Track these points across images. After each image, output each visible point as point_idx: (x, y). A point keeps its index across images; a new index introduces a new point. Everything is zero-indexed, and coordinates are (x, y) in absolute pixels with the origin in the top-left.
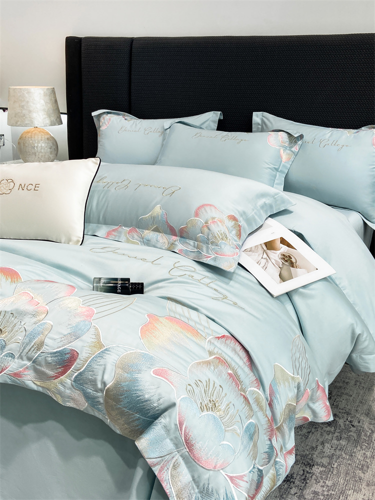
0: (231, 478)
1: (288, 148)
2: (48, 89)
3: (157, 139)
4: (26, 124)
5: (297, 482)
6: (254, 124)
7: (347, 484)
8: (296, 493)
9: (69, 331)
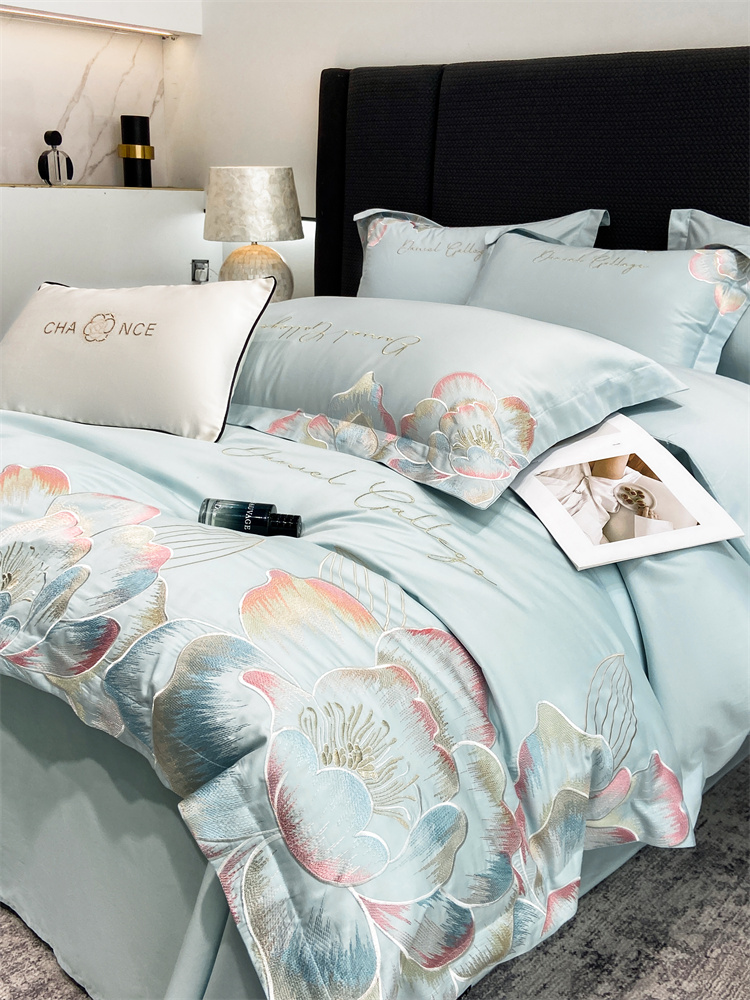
0: (372, 908)
1: (735, 284)
2: (277, 170)
3: (468, 263)
4: (234, 236)
5: (617, 973)
6: (672, 234)
7: (728, 996)
8: (608, 994)
9: (114, 586)
